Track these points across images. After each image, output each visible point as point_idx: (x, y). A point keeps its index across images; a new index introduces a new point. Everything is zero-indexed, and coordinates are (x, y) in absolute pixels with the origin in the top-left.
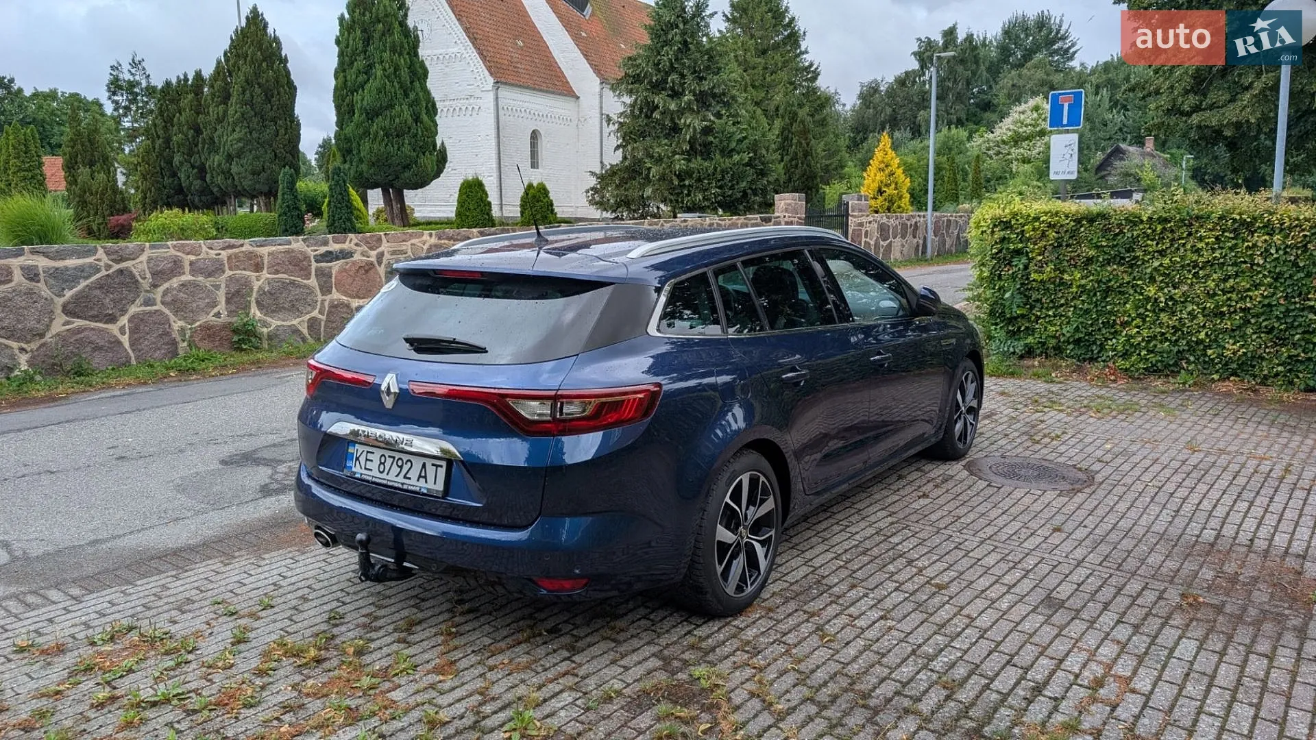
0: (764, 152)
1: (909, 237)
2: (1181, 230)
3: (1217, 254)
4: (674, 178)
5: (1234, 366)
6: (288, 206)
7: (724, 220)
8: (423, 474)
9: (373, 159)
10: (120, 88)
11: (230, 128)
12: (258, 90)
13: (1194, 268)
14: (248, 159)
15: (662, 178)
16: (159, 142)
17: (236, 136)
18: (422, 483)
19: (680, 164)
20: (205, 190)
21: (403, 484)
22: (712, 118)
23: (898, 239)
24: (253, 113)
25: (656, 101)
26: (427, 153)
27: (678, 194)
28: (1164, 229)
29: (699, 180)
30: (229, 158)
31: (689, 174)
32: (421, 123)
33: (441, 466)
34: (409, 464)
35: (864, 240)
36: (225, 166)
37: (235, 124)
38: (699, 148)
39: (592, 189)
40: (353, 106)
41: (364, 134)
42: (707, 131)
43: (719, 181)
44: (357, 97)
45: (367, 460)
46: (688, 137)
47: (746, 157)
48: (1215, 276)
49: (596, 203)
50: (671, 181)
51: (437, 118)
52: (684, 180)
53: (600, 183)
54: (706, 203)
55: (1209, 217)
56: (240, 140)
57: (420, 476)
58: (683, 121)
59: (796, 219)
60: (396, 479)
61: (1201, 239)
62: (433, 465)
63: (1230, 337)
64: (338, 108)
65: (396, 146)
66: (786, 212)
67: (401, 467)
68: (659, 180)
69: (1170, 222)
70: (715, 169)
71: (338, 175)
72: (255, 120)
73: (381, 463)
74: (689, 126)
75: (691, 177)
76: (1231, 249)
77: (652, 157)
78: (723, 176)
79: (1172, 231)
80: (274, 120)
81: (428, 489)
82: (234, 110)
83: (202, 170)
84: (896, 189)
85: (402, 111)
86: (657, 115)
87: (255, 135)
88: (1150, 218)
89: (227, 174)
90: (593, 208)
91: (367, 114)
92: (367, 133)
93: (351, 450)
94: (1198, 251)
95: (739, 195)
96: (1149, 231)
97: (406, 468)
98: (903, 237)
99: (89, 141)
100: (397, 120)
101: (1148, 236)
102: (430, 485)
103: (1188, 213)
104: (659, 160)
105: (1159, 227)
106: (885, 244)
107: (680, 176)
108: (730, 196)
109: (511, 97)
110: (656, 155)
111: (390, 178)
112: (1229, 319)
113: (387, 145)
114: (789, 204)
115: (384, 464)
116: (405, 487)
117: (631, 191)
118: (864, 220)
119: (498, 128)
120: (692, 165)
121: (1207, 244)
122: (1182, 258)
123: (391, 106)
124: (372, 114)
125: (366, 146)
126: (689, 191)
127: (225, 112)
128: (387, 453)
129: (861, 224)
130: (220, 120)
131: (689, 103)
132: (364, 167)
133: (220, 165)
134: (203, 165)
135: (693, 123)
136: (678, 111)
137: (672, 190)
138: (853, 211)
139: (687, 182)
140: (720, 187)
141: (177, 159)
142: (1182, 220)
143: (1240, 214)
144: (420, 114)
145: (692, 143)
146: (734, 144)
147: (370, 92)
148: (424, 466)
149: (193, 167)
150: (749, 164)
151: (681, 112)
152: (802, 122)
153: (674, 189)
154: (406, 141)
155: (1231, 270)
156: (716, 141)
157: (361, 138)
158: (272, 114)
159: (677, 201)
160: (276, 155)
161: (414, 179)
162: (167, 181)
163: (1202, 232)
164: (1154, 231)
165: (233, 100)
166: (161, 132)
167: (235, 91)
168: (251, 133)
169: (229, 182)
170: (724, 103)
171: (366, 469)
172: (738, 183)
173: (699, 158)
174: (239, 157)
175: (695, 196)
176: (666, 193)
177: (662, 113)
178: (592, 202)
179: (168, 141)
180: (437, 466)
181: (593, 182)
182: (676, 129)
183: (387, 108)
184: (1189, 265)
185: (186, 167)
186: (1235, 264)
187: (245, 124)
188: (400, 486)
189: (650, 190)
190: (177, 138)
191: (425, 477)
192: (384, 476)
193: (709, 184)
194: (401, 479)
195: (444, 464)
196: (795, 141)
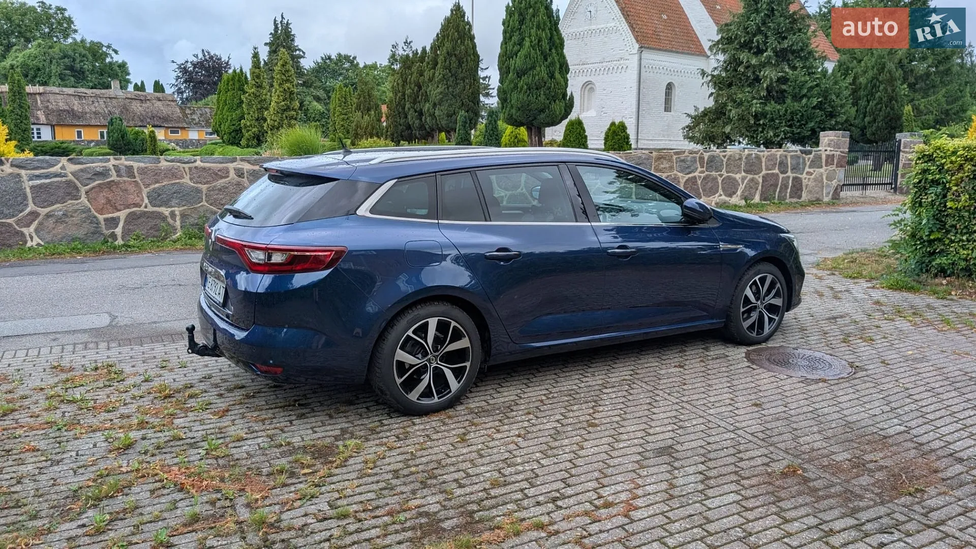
0: (834, 97)
4: (751, 118)
6: (461, 138)
7: (763, 151)
9: (519, 106)
10: (396, 60)
11: (436, 85)
12: (453, 58)
14: (444, 107)
15: (742, 118)
16: (400, 94)
17: (439, 90)
19: (756, 106)
20: (422, 127)
22: (787, 70)
24: (450, 74)
25: (741, 57)
26: (557, 101)
27: (755, 131)
29: (772, 120)
30: (435, 105)
31: (764, 115)
32: (555, 78)
36: (431, 111)
37: (439, 82)
38: (775, 94)
39: (687, 127)
40: (509, 68)
41: (514, 88)
42: (783, 80)
43: (789, 121)
44: (512, 62)
46: (765, 85)
47: (815, 101)
49: (690, 138)
50: (748, 121)
51: (568, 76)
52: (760, 120)
53: (693, 122)
56: (441, 93)
58: (762, 73)
59: (838, 153)
64: (500, 69)
65: (535, 96)
66: (829, 146)
68: (739, 120)
70: (786, 111)
71: (491, 117)
72: (451, 79)
74: (767, 77)
75: (765, 117)
77: (735, 101)
78: (792, 117)
80: (463, 79)
82: (439, 73)
83: (421, 114)
85: (541, 71)
86: (741, 69)
87: (451, 90)
89: (433, 116)
90: (686, 142)
91: (518, 73)
92: (516, 87)
99: (369, 95)
100: (537, 78)
104: (740, 104)
107: (756, 117)
109: (652, 58)
110: (738, 100)
111: (530, 119)
113: (528, 95)
114: (832, 140)
117: (716, 128)
119: (640, 81)
120: (767, 108)
123: (533, 68)
124: (520, 74)
125: (515, 96)
126: (763, 129)
127: (434, 74)
129: (911, 160)
130: (430, 80)
131: (769, 57)
132: (514, 111)
133: (428, 110)
134: (421, 110)
135: (770, 74)
136: (760, 65)
137: (749, 128)
138: (905, 147)
139: (761, 122)
140: (790, 126)
141: (408, 106)
144: (554, 72)
145: (769, 90)
146: (806, 91)
147: (520, 58)
149: (416, 111)
150: (819, 106)
151: (763, 65)
152: (890, 72)
153: (751, 127)
154: (542, 93)
156: (790, 90)
157: (512, 91)
158: (461, 75)
160: (463, 104)
161: (548, 120)
162: (402, 121)
165: (439, 66)
166: (401, 89)
167: (440, 59)
168: (448, 88)
169: (434, 121)
170: (801, 58)
172: (807, 123)
173: (773, 102)
174: (440, 105)
175: (768, 132)
176: (744, 130)
177: (747, 67)
178: (686, 137)
179: (404, 95)
181: (688, 121)
182: (757, 80)
183: (530, 69)
185: (412, 111)
187: (445, 82)
189: (730, 128)
190: (408, 92)
193: (780, 123)
196: (881, 88)
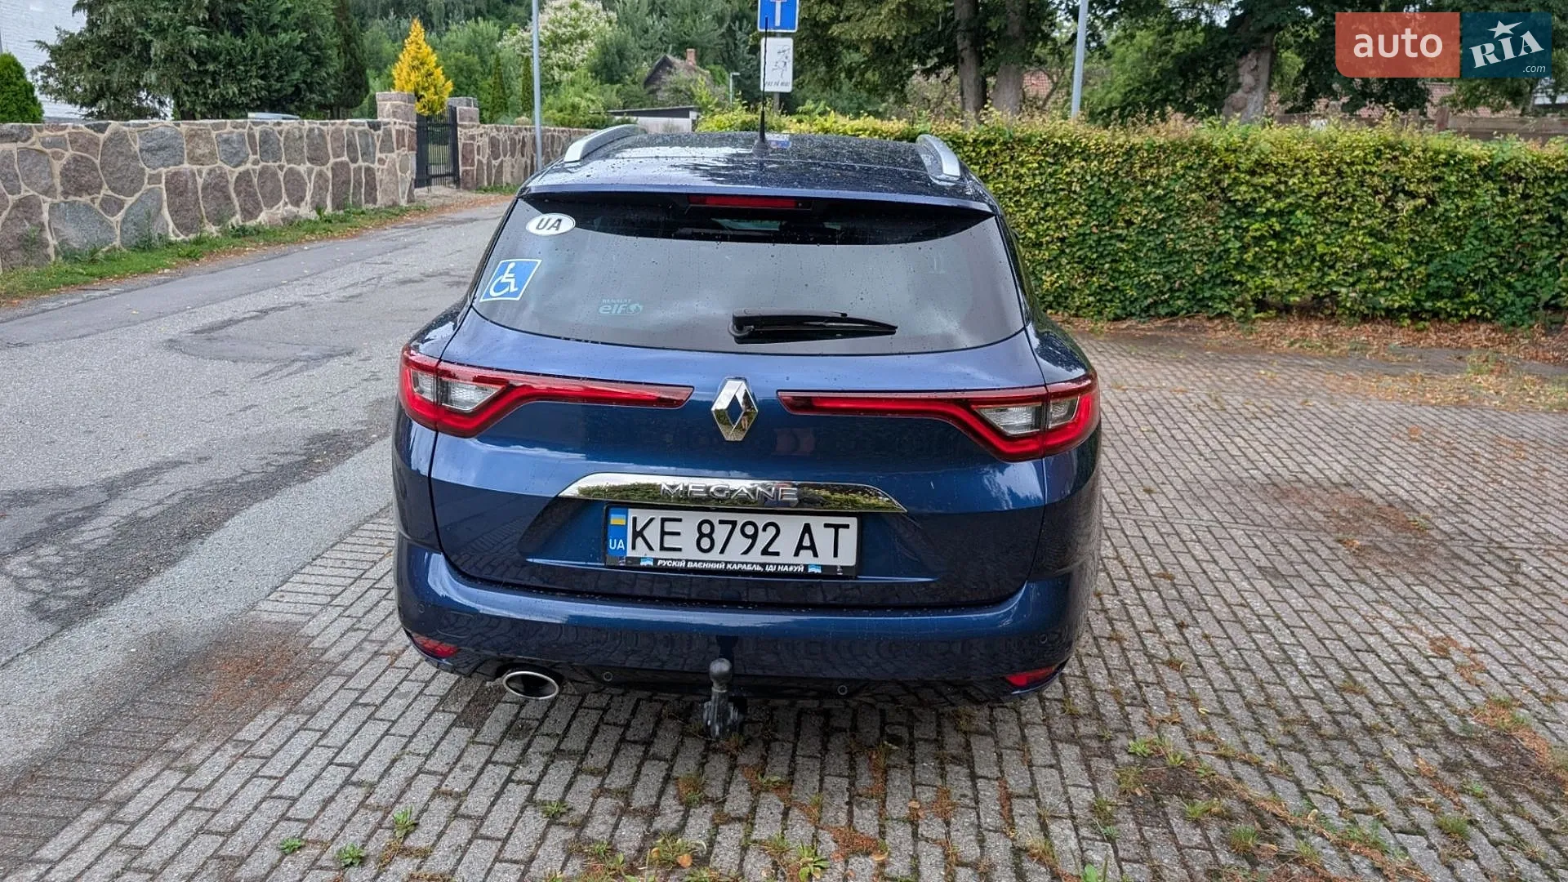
0: (319, 31)
1: (518, 155)
2: (1004, 154)
3: (1038, 181)
4: (189, 59)
5: (1051, 298)
7: (326, 124)
8: (806, 542)
13: (1015, 195)
15: (171, 58)
18: (806, 557)
19: (196, 39)
21: (763, 565)
23: (508, 158)
27: (196, 85)
28: (989, 152)
29: (230, 65)
31: (213, 55)
33: (847, 526)
34: (772, 531)
35: (476, 157)
38: (225, 19)
43: (261, 68)
45: (663, 533)
47: (296, 37)
48: (1035, 204)
50: (186, 63)
52: (205, 64)
53: (56, 60)
54: (245, 100)
55: (1029, 140)
57: (800, 547)
59: (408, 127)
60: (746, 558)
61: (1022, 164)
62: (827, 526)
63: (1047, 268)
66: (395, 116)
67: (754, 537)
68: (165, 60)
69: (993, 144)
70: (254, 50)
73: (702, 535)
75: (216, 59)
76: (1051, 175)
77: (148, 25)
78: (267, 62)
79: (995, 155)
81: (823, 567)
84: (436, 93)
88: (975, 140)
93: (616, 520)
94: (1019, 177)
95: (290, 90)
96: (974, 154)
97: (764, 538)
98: (513, 155)
101: (971, 159)
102: (826, 558)
103: (1011, 136)
104: (162, 31)
105: (984, 151)
106: (495, 163)
107: (199, 58)
108: (278, 91)
110: (154, 23)
112: (1047, 249)
114: (398, 107)
115: (710, 536)
116: (771, 569)
118: (474, 131)
120: (216, 43)
121: (1029, 169)
122: (1005, 184)
126: (216, 81)
128: (715, 517)
129: (472, 138)
137: (186, 77)
138: (462, 119)
139: (210, 67)
140: (263, 78)
142: (1005, 143)
143: (1061, 138)
145: (211, 9)
146: (278, 17)
148: (807, 529)
153: (189, 76)
155: (1052, 198)
156: (250, 11)
159: (197, 94)
163: (1024, 156)
164: (978, 154)
171: (662, 548)
172: (287, 73)
175: (226, 88)
176: (178, 81)
180: (837, 527)
184: (1010, 192)
186: (1054, 191)
188: (759, 568)
191: (813, 547)
192: (714, 555)
193: (247, 71)
194: (756, 556)
195: (853, 522)
